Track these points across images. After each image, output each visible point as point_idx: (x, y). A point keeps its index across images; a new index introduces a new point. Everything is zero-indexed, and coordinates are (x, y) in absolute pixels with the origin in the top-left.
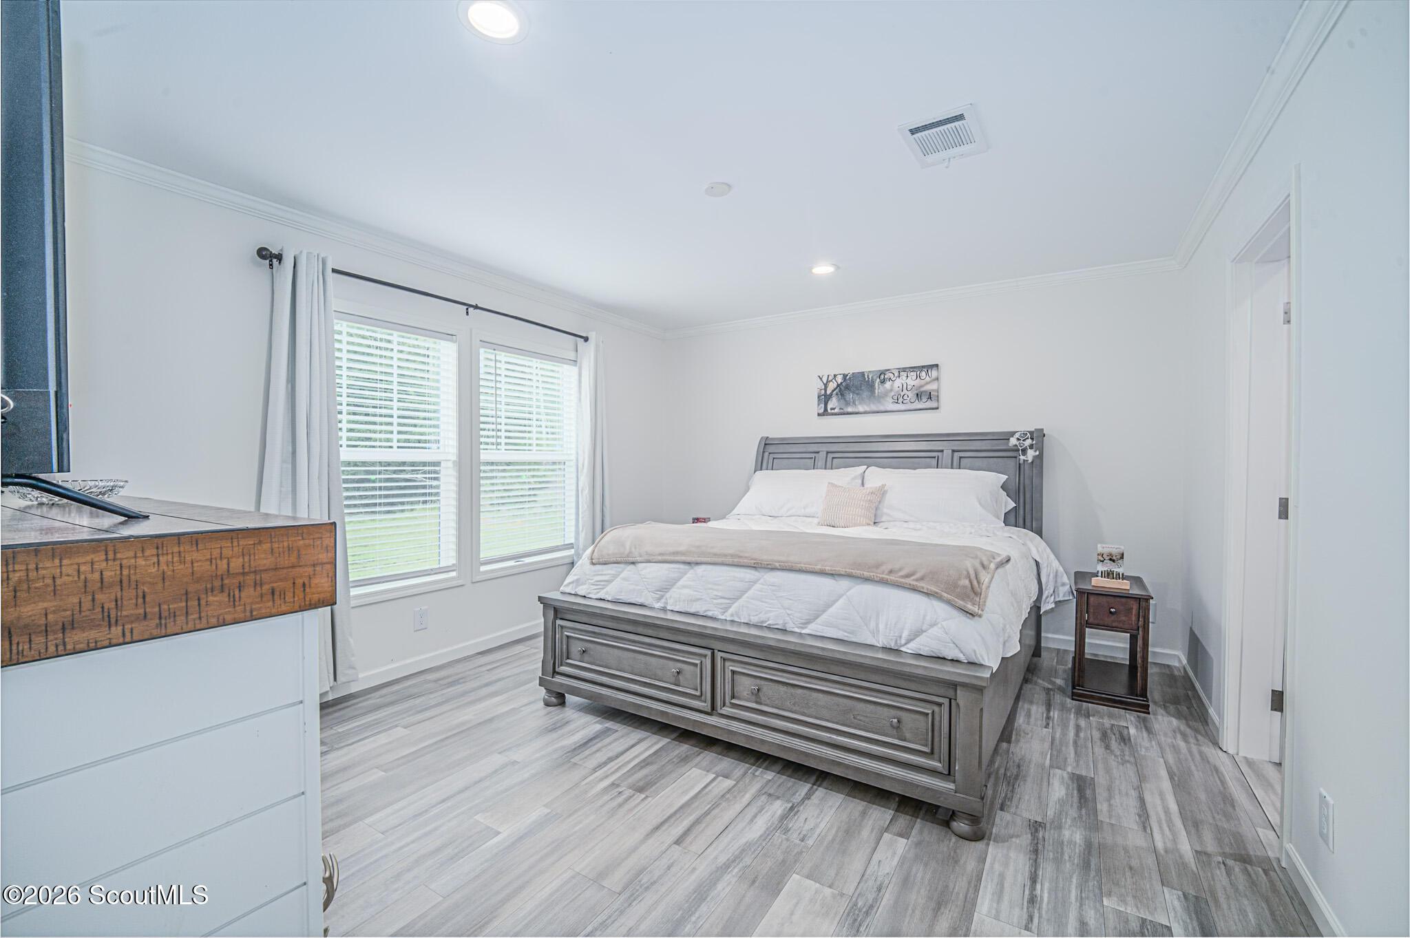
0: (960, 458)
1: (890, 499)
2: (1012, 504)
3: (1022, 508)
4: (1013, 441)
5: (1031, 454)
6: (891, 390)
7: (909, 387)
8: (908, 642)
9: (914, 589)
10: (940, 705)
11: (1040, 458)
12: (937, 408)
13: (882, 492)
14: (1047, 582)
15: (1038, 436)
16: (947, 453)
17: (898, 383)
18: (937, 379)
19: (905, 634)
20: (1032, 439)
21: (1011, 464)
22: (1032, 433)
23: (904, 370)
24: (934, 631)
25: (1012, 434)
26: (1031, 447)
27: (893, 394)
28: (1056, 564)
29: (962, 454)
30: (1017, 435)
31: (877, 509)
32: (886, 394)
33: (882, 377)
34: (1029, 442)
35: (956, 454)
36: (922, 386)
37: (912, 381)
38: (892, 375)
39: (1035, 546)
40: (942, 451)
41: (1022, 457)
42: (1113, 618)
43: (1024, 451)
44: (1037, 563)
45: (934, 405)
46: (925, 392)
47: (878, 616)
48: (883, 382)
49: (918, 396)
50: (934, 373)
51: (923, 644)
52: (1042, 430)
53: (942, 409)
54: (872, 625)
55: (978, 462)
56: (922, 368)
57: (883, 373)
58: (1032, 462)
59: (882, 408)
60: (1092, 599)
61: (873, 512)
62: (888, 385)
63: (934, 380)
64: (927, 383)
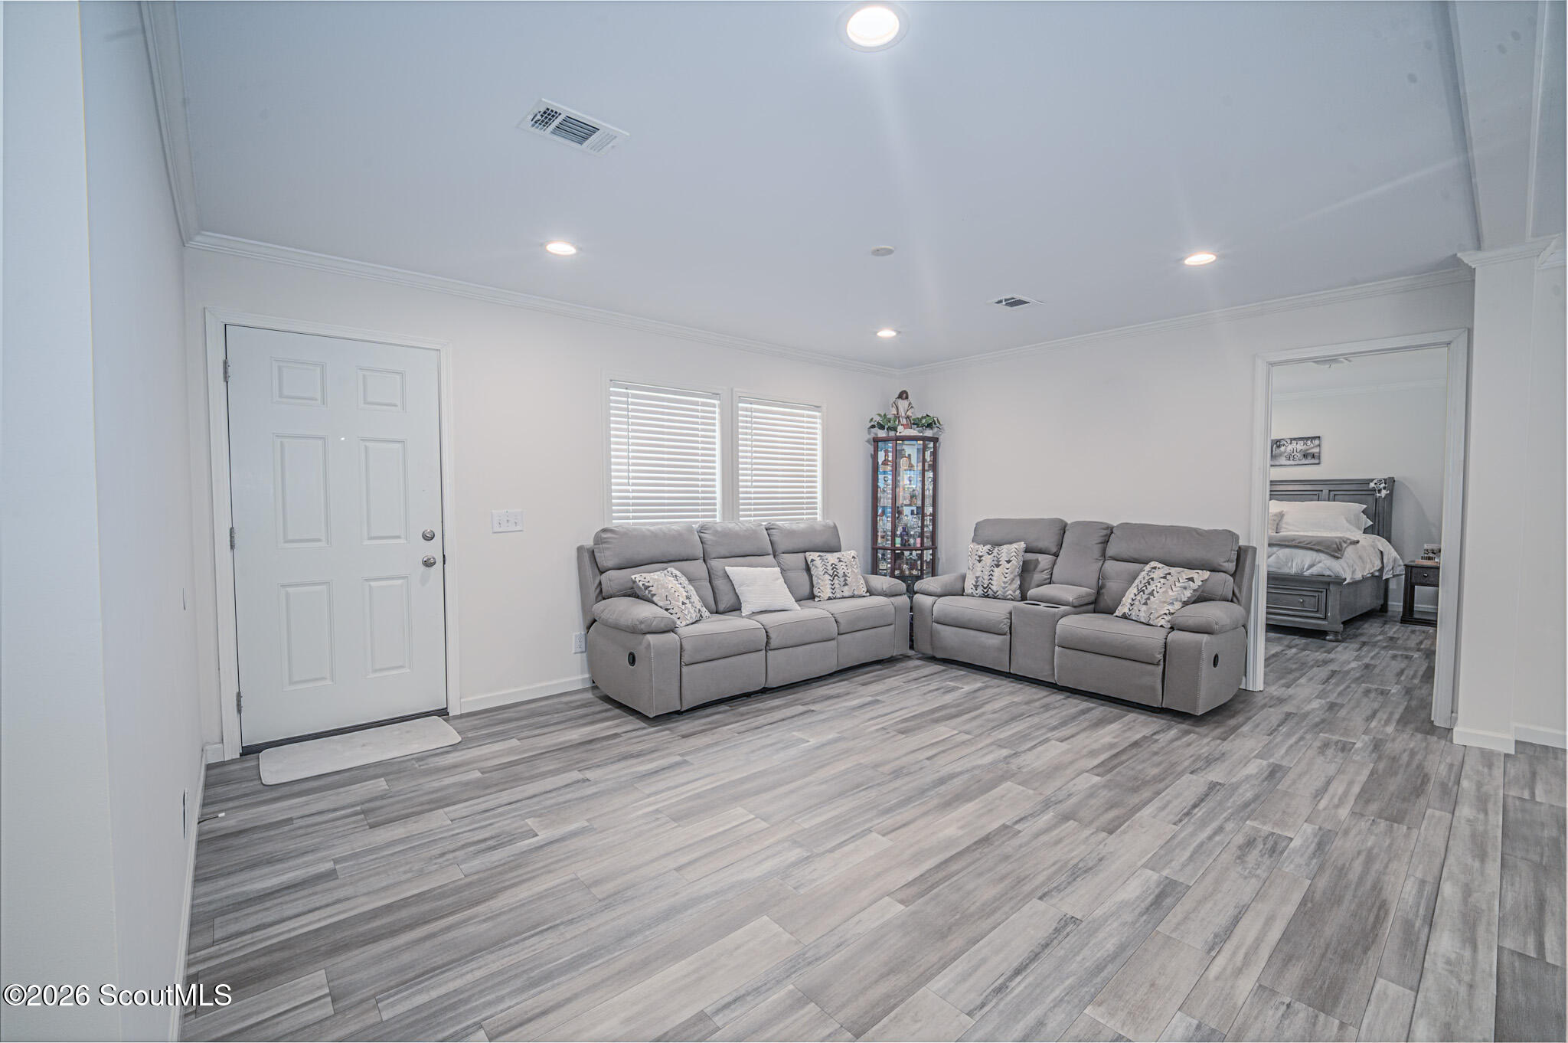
0: (1335, 495)
1: (1286, 519)
2: (1370, 523)
3: (1377, 526)
4: (1372, 485)
5: (1384, 493)
6: (1285, 452)
7: (1298, 451)
8: (1307, 570)
9: (1311, 549)
10: (1321, 592)
11: (1390, 496)
12: (1319, 464)
13: (1281, 515)
14: (1388, 562)
15: (1390, 483)
16: (1325, 492)
17: (1290, 448)
18: (1319, 445)
19: (1306, 567)
20: (1385, 483)
21: (1370, 499)
22: (1385, 480)
23: (1295, 439)
24: (1320, 565)
25: (1372, 480)
26: (1384, 488)
27: (1286, 454)
28: (1394, 554)
29: (1335, 493)
30: (1375, 481)
31: (1278, 524)
32: (1281, 455)
33: (1278, 443)
34: (1383, 485)
35: (1331, 493)
36: (1307, 450)
37: (1300, 446)
38: (1285, 443)
39: (1382, 543)
40: (1322, 491)
41: (1378, 495)
42: (1427, 579)
43: (1380, 491)
44: (1382, 552)
45: (1317, 461)
46: (1310, 453)
47: (1292, 561)
48: (1279, 447)
49: (1305, 456)
50: (1317, 442)
51: (1314, 570)
52: (1393, 478)
53: (1322, 464)
54: (1290, 564)
55: (1346, 497)
56: (1307, 439)
57: (1279, 441)
58: (1384, 498)
59: (1277, 463)
60: (1414, 570)
61: (1275, 526)
62: (1282, 449)
63: (1316, 446)
64: (1312, 448)
